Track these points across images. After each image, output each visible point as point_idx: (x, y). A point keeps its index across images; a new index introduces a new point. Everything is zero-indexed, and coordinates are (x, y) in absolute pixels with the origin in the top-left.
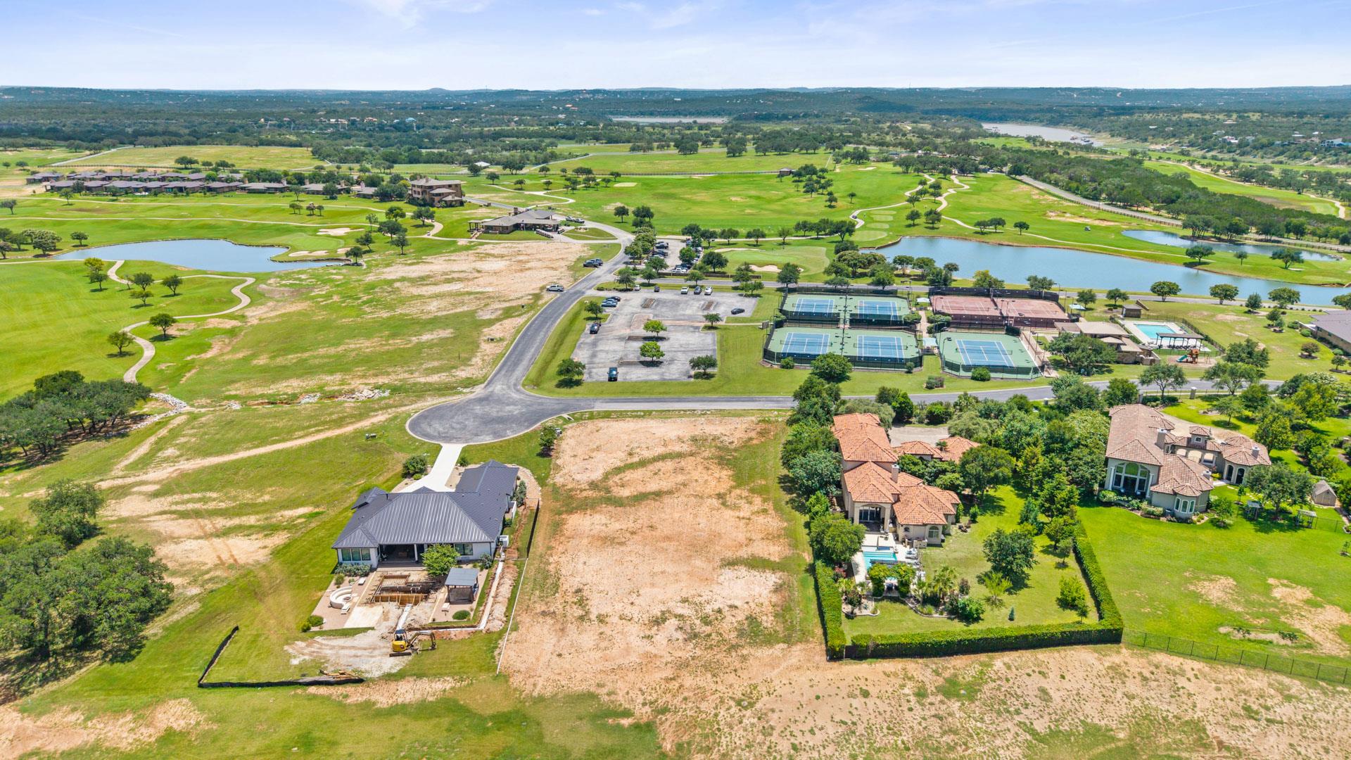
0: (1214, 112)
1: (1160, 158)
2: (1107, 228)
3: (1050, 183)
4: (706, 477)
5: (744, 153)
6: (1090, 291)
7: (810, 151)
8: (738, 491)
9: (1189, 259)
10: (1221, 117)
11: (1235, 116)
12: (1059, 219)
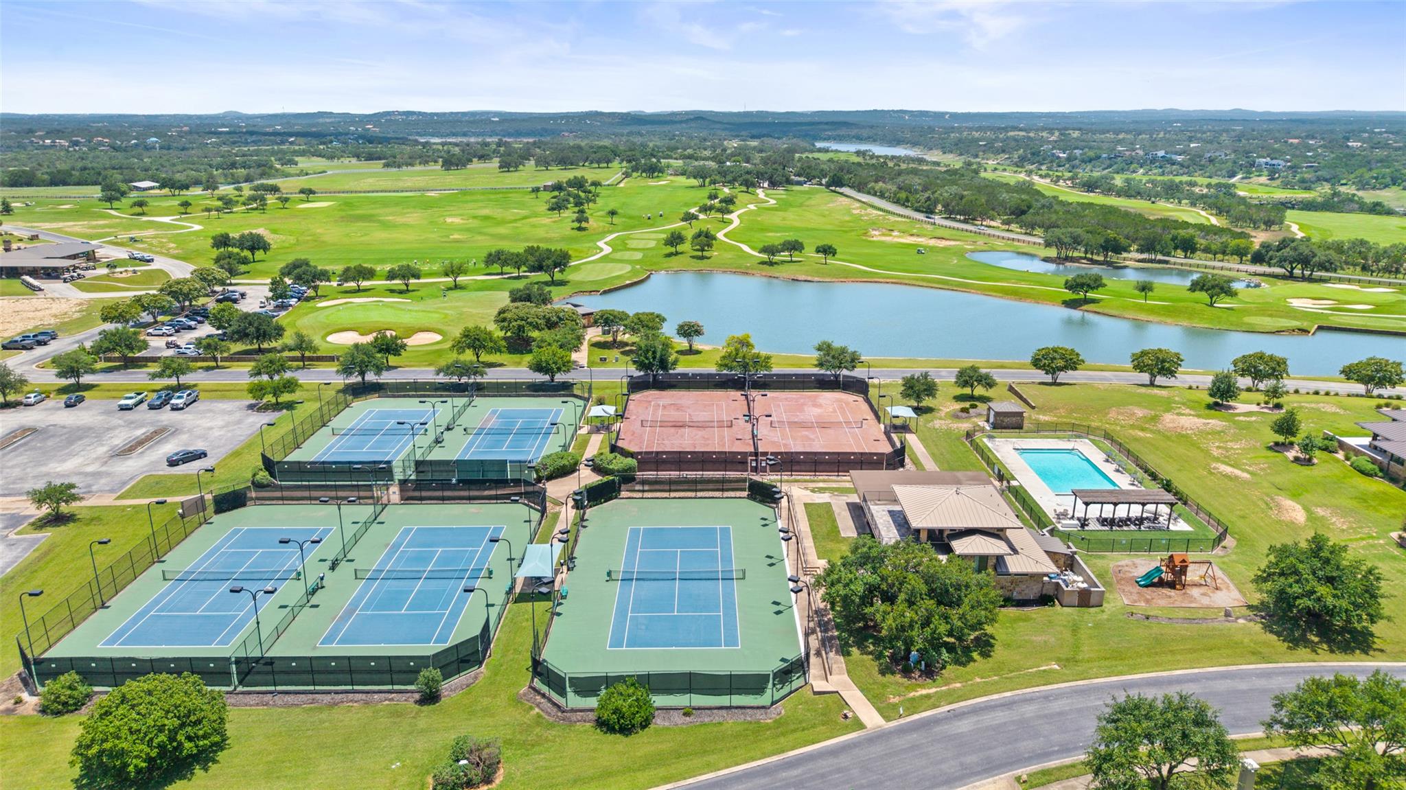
0: (1037, 130)
1: (996, 169)
2: (945, 249)
3: (875, 195)
5: (521, 167)
6: (926, 376)
7: (601, 165)
9: (1069, 295)
10: (1045, 134)
11: (1057, 134)
12: (883, 238)
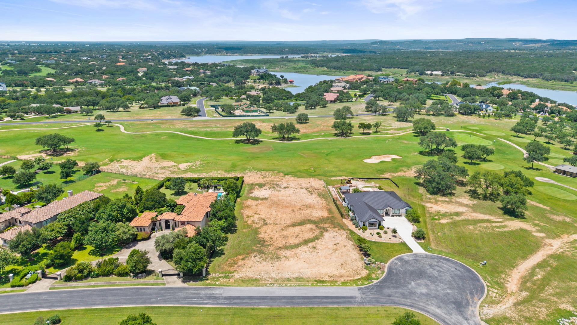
4: (272, 233)
8: (257, 226)
